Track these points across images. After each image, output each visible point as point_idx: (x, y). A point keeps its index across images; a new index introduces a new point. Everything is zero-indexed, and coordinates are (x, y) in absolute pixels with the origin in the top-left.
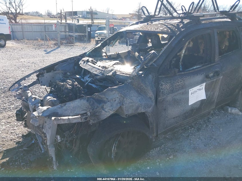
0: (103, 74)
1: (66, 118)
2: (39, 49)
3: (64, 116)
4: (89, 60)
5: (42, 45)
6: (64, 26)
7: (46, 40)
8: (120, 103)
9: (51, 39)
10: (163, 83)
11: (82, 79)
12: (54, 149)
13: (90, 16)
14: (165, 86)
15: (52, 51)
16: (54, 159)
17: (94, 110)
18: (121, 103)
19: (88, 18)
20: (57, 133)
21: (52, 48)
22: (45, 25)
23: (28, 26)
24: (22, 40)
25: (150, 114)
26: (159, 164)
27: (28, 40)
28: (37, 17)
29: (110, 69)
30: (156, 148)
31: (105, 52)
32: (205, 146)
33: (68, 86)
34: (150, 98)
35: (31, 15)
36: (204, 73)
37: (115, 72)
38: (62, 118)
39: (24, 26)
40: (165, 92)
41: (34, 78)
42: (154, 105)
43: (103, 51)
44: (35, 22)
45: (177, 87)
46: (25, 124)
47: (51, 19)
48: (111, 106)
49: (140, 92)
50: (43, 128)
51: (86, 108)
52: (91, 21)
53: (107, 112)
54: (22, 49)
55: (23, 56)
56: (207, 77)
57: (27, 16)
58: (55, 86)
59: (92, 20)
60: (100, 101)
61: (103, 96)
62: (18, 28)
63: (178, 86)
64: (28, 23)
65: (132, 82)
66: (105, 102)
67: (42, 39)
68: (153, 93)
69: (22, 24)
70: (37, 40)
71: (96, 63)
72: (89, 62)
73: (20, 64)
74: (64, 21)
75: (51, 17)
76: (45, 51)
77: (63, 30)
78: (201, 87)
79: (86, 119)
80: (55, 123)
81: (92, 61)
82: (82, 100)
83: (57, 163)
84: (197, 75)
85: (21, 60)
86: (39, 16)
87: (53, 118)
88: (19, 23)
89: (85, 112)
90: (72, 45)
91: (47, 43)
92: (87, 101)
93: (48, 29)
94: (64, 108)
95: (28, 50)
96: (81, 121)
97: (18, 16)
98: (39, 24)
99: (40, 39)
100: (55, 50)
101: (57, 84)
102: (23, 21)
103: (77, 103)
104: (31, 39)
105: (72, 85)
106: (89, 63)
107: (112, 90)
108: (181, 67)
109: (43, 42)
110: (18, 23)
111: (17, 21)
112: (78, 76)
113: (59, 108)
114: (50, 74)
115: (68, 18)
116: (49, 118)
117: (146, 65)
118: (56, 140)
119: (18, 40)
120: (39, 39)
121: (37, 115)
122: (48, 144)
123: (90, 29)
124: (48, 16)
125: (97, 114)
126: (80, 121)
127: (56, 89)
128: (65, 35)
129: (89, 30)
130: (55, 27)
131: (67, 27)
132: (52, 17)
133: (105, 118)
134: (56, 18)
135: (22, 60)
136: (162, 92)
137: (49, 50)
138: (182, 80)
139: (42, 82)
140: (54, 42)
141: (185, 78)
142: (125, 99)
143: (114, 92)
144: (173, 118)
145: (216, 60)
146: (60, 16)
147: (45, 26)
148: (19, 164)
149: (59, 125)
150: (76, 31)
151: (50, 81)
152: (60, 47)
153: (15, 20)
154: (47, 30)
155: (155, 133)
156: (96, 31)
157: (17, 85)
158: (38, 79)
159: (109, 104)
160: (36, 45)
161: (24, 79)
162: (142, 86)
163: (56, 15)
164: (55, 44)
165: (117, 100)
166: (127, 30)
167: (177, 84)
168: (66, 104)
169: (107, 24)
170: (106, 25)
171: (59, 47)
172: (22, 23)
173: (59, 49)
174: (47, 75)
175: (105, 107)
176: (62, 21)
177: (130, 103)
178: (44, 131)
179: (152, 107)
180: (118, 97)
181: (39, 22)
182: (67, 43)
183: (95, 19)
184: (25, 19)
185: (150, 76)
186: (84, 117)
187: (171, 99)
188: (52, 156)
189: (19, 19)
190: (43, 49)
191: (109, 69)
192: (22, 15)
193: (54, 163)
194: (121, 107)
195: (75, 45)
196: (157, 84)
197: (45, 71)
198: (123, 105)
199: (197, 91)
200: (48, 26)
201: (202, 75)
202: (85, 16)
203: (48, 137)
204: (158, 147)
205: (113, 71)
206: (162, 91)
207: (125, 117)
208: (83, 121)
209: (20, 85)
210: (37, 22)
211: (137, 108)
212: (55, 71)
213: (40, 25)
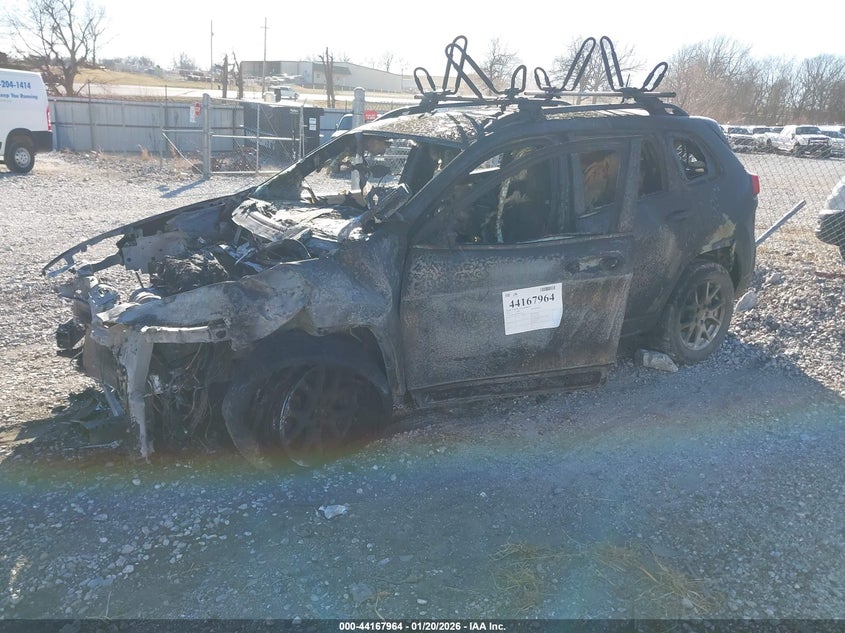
0: (280, 238)
1: (176, 329)
2: (140, 182)
3: (169, 325)
4: (258, 205)
5: (151, 170)
6: (231, 112)
7: (168, 154)
8: (302, 300)
9: (185, 153)
10: (422, 264)
11: (232, 253)
12: (144, 404)
13: (322, 79)
14: (427, 272)
15: (184, 189)
16: (143, 431)
17: (240, 314)
18: (307, 299)
19: (319, 86)
20: (153, 369)
21: (182, 180)
22: (168, 107)
23: (109, 106)
24: (88, 152)
25: (381, 333)
26: (406, 462)
27: (108, 152)
28: (146, 78)
29: (300, 226)
30: (409, 431)
31: (308, 189)
32: (540, 433)
33: (193, 266)
34: (383, 294)
35: (123, 71)
36: (562, 258)
37: (310, 233)
38: (164, 328)
39: (96, 105)
40: (426, 285)
41: (110, 248)
42: (390, 309)
43: (305, 185)
44: (137, 94)
45: (463, 280)
46: (80, 363)
47: (192, 84)
48: (283, 306)
49: (360, 278)
50: (119, 354)
51: (222, 307)
52: (324, 97)
53: (272, 320)
54: (85, 180)
55: (87, 203)
56: (571, 268)
57: (109, 73)
58: (162, 267)
59: (330, 93)
60: (255, 294)
61: (263, 283)
62: (76, 113)
63: (466, 276)
64: (111, 97)
65: (338, 253)
66: (266, 297)
67: (155, 153)
68: (390, 283)
69: (91, 101)
70: (139, 153)
71: (274, 213)
72: (257, 210)
73: (75, 223)
74: (232, 94)
75: (190, 79)
76: (162, 188)
77: (227, 123)
78: (549, 294)
79: (221, 335)
80: (148, 341)
81: (266, 208)
82: (213, 290)
83: (151, 446)
84: (536, 258)
85: (79, 214)
86: (150, 72)
87: (144, 329)
88: (82, 97)
89: (219, 317)
90: (251, 175)
91: (167, 164)
92: (225, 291)
93: (176, 118)
94: (172, 306)
95: (106, 185)
96: (209, 341)
97: (78, 72)
98: (149, 102)
99: (149, 153)
100: (191, 186)
101: (166, 264)
102: (96, 90)
103: (201, 295)
104: (118, 152)
105: (203, 265)
106: (256, 214)
107: (287, 269)
108: (499, 231)
109: (156, 162)
110: (77, 95)
111: (76, 87)
112: (223, 247)
113: (160, 306)
114: (155, 239)
115: (248, 82)
116: (134, 329)
117: (380, 215)
118: (148, 388)
119: (74, 151)
120: (145, 152)
121: (107, 319)
122: (129, 390)
123: (318, 124)
124: (182, 73)
125: (247, 323)
126: (206, 339)
127: (164, 277)
128: (233, 139)
129: (313, 128)
130: (197, 113)
131: (241, 115)
132: (196, 80)
133: (266, 335)
134: (209, 81)
135: (84, 214)
136: (416, 284)
137: (173, 187)
138: (481, 265)
139: (129, 260)
140: (190, 163)
141: (491, 260)
142: (316, 291)
143: (291, 273)
144: (455, 360)
145: (622, 225)
146: (222, 75)
147: (166, 108)
148: (57, 449)
149: (156, 346)
150: (266, 129)
151: (153, 259)
152: (208, 179)
153: (68, 85)
154: (172, 123)
155: (400, 386)
156: (335, 130)
157: (63, 261)
158: (120, 253)
159: (276, 301)
160: (131, 170)
161: (82, 247)
162: (363, 264)
163: (209, 73)
164: (194, 170)
165: (298, 293)
166: (364, 131)
167: (464, 271)
168: (175, 298)
169: (357, 111)
170: (352, 113)
171: (207, 177)
172: (89, 96)
173: (207, 184)
174: (144, 242)
175: (267, 308)
176: (228, 92)
177: (327, 300)
178: (122, 361)
179: (385, 315)
180: (299, 287)
181: (149, 94)
182: (234, 167)
183: (339, 88)
184: (103, 83)
185: (386, 243)
186: (217, 330)
187: (446, 308)
188: (139, 422)
189: (80, 82)
190: (154, 183)
191: (297, 226)
192: (94, 68)
193: (143, 440)
194: (304, 309)
195: (260, 174)
196: (404, 263)
197: (141, 231)
198: (309, 303)
199: (533, 300)
200: (178, 110)
201: (551, 259)
202: (309, 80)
203: (130, 374)
204: (416, 429)
205: (303, 231)
206: (415, 281)
207: (317, 335)
208: (214, 339)
209: (71, 262)
210: (143, 94)
211: (347, 313)
212: (168, 231)
213: (150, 104)
